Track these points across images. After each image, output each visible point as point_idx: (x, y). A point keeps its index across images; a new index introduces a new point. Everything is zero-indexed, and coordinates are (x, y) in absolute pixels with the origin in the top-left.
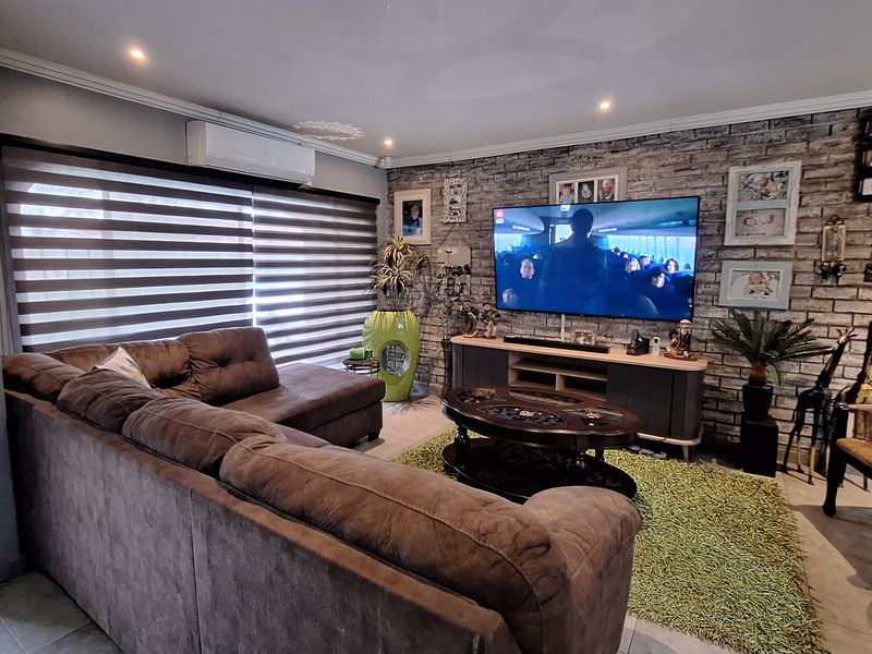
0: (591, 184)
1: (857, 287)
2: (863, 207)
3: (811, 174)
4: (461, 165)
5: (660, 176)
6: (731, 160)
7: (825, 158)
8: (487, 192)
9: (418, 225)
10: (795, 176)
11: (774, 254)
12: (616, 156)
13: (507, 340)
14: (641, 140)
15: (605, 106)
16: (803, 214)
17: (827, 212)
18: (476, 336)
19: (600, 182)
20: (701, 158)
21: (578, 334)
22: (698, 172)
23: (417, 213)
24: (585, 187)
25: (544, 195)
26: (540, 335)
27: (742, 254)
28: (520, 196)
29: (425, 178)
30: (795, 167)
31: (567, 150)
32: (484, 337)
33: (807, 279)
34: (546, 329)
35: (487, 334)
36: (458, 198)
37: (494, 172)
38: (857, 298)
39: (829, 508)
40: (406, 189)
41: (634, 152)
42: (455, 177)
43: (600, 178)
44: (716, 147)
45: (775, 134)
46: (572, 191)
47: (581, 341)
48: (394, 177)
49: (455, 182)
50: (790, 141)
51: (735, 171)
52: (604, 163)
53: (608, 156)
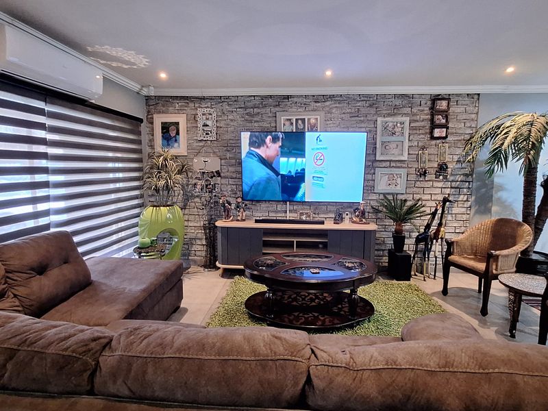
0: (303, 120)
1: (433, 181)
2: (434, 142)
3: (412, 125)
4: (211, 99)
5: (342, 119)
6: (378, 114)
7: (418, 117)
8: (232, 120)
9: (176, 141)
11: (399, 165)
12: (319, 104)
13: (257, 221)
14: (332, 97)
15: (329, 73)
16: (410, 144)
17: (420, 144)
18: (232, 221)
20: (363, 111)
21: (302, 214)
22: (362, 119)
23: (175, 132)
24: (300, 122)
25: (273, 125)
26: (273, 216)
27: (384, 164)
28: (256, 124)
29: (181, 106)
30: (407, 120)
31: (288, 97)
32: (238, 220)
33: (413, 177)
34: (276, 212)
35: (239, 218)
36: (209, 123)
37: (237, 106)
38: (433, 187)
39: (445, 291)
40: (163, 112)
41: (328, 103)
42: (206, 108)
43: (309, 117)
44: (371, 106)
45: (398, 102)
46: (292, 124)
47: (304, 218)
48: (152, 102)
49: (207, 111)
50: (404, 107)
51: (380, 120)
52: (310, 108)
53: (313, 104)
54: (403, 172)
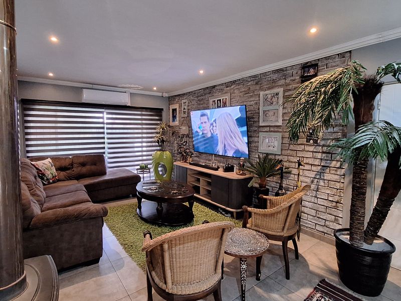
0: (220, 100)
1: (304, 144)
3: (287, 94)
4: (187, 94)
5: (240, 97)
6: (261, 89)
7: (291, 86)
8: (193, 105)
9: (176, 118)
10: (281, 95)
11: (276, 129)
12: (228, 88)
14: (234, 82)
15: (201, 72)
16: (284, 111)
19: (223, 99)
20: (252, 88)
22: (251, 94)
23: (176, 113)
24: (219, 102)
27: (266, 129)
29: (178, 100)
30: (280, 90)
31: (214, 87)
32: (186, 162)
33: (286, 141)
34: (209, 160)
35: (188, 161)
36: (185, 108)
37: (195, 96)
40: (173, 104)
41: (232, 87)
42: (185, 99)
43: (223, 98)
44: (257, 84)
45: (275, 76)
46: (215, 104)
47: (214, 165)
48: (170, 99)
49: (184, 101)
50: (280, 80)
51: (262, 93)
53: (226, 89)
54: (279, 135)
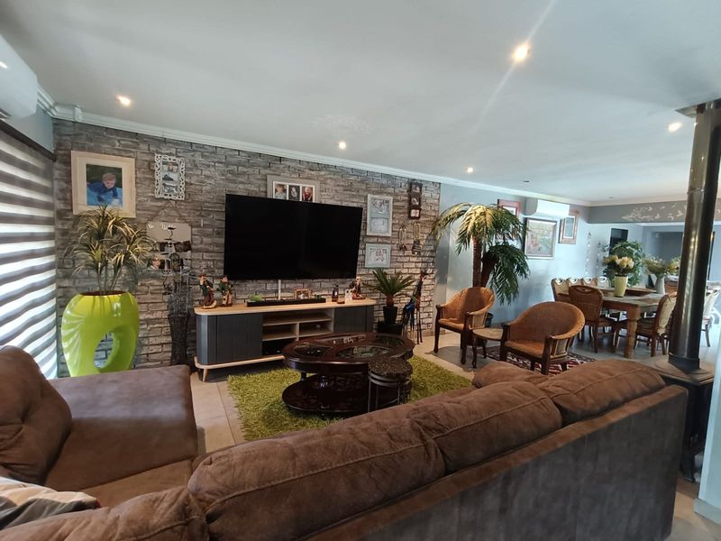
0: (298, 188)
1: (410, 256)
2: (410, 221)
3: (396, 204)
4: (177, 144)
5: (336, 191)
6: (368, 190)
7: (399, 197)
8: (207, 177)
9: (115, 195)
11: (384, 240)
12: (313, 173)
13: (250, 305)
14: (328, 167)
15: (342, 145)
16: (394, 222)
17: (401, 222)
18: (215, 307)
19: (304, 188)
20: (355, 185)
21: (299, 293)
25: (263, 189)
27: (372, 240)
28: (241, 186)
30: (391, 199)
31: (281, 159)
32: (223, 306)
33: (395, 253)
34: (266, 292)
35: (224, 302)
37: (216, 160)
38: (409, 262)
40: (91, 150)
41: (323, 173)
42: (167, 154)
44: (362, 181)
45: (384, 181)
46: (285, 191)
47: (301, 297)
48: (66, 131)
49: (169, 159)
50: (388, 187)
51: (370, 196)
52: (305, 175)
53: (307, 171)
54: (388, 247)
